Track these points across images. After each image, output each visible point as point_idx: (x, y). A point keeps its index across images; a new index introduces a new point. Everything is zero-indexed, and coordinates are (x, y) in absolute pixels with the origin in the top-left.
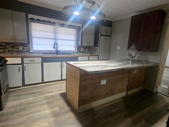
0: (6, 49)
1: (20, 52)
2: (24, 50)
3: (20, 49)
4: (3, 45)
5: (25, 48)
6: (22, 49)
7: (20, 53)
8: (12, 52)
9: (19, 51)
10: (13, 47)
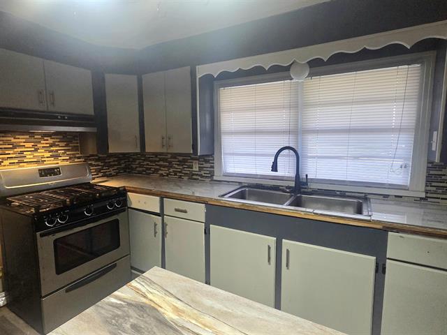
0: (171, 167)
1: (194, 177)
2: (202, 173)
3: (194, 169)
4: (167, 159)
5: (205, 165)
6: (198, 170)
7: (195, 179)
8: (180, 177)
9: (193, 175)
10: (182, 163)
